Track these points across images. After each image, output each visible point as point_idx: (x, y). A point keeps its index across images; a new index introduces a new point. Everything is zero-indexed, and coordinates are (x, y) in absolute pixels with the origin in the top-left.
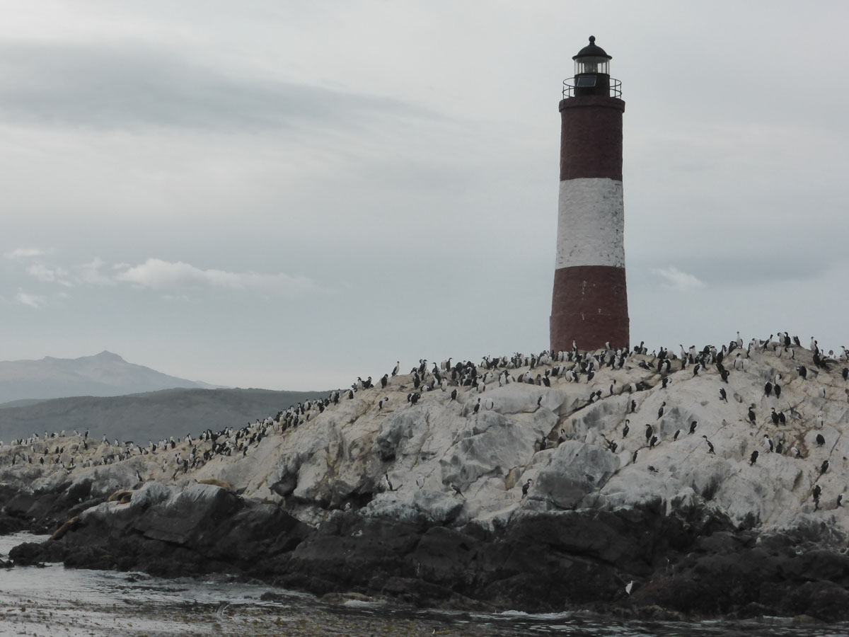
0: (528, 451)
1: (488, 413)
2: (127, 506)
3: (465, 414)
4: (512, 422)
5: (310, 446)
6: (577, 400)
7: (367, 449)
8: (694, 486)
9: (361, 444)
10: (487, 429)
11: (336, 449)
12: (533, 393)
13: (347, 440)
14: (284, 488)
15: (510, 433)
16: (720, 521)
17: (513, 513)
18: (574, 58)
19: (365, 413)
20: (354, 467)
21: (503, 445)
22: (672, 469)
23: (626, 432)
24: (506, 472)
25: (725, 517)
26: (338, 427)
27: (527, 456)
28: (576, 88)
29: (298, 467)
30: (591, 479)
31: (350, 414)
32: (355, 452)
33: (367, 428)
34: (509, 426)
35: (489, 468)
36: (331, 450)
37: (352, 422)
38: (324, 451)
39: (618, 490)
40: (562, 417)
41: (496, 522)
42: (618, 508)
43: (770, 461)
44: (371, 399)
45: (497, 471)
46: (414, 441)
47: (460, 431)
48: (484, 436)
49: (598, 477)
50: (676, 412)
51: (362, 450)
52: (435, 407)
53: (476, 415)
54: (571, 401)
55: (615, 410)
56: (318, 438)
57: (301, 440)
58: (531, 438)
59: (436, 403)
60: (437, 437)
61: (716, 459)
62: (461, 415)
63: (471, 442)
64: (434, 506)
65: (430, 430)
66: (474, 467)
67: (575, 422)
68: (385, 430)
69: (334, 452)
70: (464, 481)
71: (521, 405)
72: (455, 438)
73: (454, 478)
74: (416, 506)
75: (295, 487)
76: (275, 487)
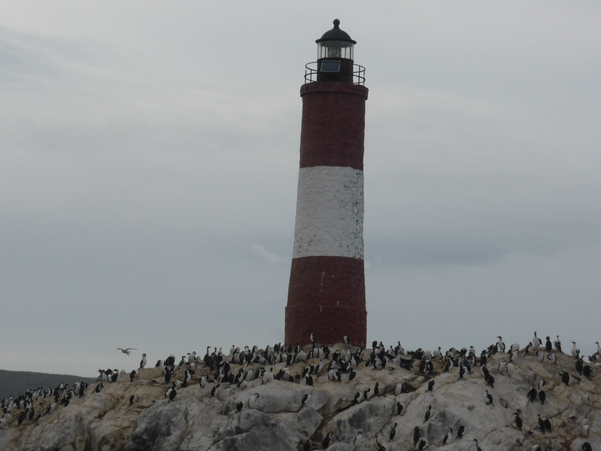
1: (251, 411)
3: (226, 412)
4: (276, 421)
5: (56, 439)
6: (341, 400)
7: (118, 445)
9: (112, 440)
10: (250, 428)
11: (83, 444)
12: (296, 392)
13: (97, 435)
15: (274, 433)
18: (317, 41)
19: (113, 408)
21: (266, 445)
23: (392, 435)
26: (86, 422)
28: (319, 73)
31: (97, 408)
33: (118, 423)
34: (273, 425)
36: (78, 446)
37: (100, 417)
38: (70, 446)
40: (327, 417)
44: (120, 393)
46: (173, 438)
47: (222, 430)
48: (248, 436)
50: (443, 415)
51: (113, 446)
52: (195, 404)
53: (238, 414)
54: (335, 401)
55: (380, 412)
56: (64, 432)
57: (45, 434)
58: (295, 439)
59: (195, 400)
60: (197, 435)
62: (221, 413)
63: (233, 441)
65: (189, 428)
67: (339, 423)
68: (141, 427)
69: (81, 448)
71: (285, 404)
72: (217, 438)
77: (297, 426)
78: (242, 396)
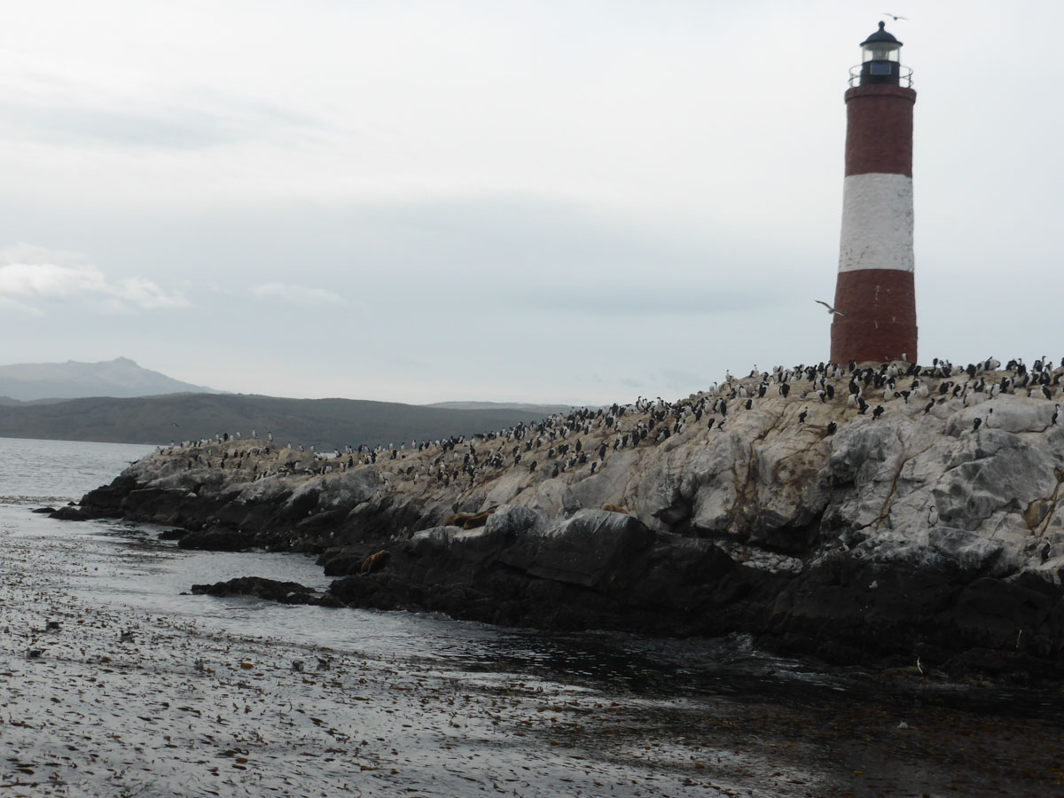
0: (1050, 481)
1: (993, 431)
2: (478, 532)
3: (953, 431)
4: (1026, 443)
5: (711, 464)
7: (799, 471)
9: (790, 465)
10: (996, 452)
11: (745, 470)
12: (1039, 408)
13: (769, 460)
14: (675, 515)
15: (1025, 458)
18: (862, 44)
19: (774, 427)
20: (784, 494)
21: (1018, 472)
24: (1024, 506)
26: (745, 444)
27: (1049, 488)
28: (862, 77)
29: (695, 490)
31: (756, 427)
32: (783, 475)
33: (791, 445)
34: (1024, 448)
35: (1004, 501)
36: (738, 471)
37: (761, 437)
38: (730, 472)
44: (779, 410)
45: (1013, 506)
46: (888, 464)
47: (955, 454)
48: (994, 460)
51: (792, 473)
52: (906, 423)
53: (976, 434)
56: (720, 456)
57: (694, 455)
58: (1049, 464)
59: (906, 418)
60: (922, 459)
62: (943, 433)
65: (906, 451)
66: (987, 499)
68: (840, 450)
69: (743, 474)
70: (973, 517)
71: (1028, 422)
72: (950, 463)
73: (957, 513)
74: (936, 549)
75: (691, 514)
76: (660, 515)
77: (1050, 449)
78: (971, 413)
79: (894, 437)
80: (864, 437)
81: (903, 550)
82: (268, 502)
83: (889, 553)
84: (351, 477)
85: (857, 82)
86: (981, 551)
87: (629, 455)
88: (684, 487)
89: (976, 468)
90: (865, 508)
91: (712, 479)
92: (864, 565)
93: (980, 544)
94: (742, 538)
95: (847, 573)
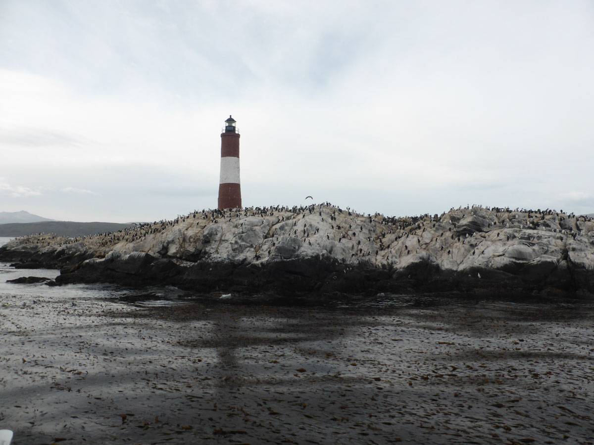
0: (261, 239)
1: (246, 226)
2: (103, 260)
3: (236, 226)
5: (172, 237)
6: (273, 222)
7: (196, 238)
8: (326, 250)
9: (193, 237)
10: (247, 232)
13: (188, 236)
14: (163, 252)
15: (255, 233)
16: (336, 260)
17: (268, 261)
18: (225, 122)
19: (190, 227)
20: (192, 245)
21: (253, 237)
22: (318, 244)
24: (254, 246)
25: (337, 260)
26: (182, 231)
27: (261, 241)
28: (226, 130)
29: (168, 245)
30: (295, 248)
31: (186, 227)
32: (192, 240)
33: (194, 232)
34: (254, 230)
35: (249, 245)
36: (180, 239)
37: (187, 229)
38: (178, 240)
39: (305, 252)
40: (270, 227)
41: (262, 264)
42: (306, 258)
43: (343, 240)
44: (192, 222)
45: (251, 246)
46: (218, 236)
47: (236, 233)
48: (246, 234)
49: (297, 247)
50: (311, 225)
51: (194, 239)
52: (224, 224)
53: (242, 227)
54: (271, 222)
55: (289, 225)
56: (175, 235)
57: (168, 235)
58: (261, 235)
60: (228, 234)
61: (331, 241)
64: (236, 258)
65: (224, 232)
66: (244, 245)
67: (276, 229)
68: (206, 233)
69: (181, 240)
70: (240, 249)
71: (256, 224)
72: (235, 235)
73: (237, 249)
74: (229, 259)
75: (167, 252)
76: (159, 252)
77: (262, 231)
78: (241, 222)
79: (220, 228)
80: (212, 229)
81: (220, 260)
82: (49, 253)
83: (216, 260)
84: (75, 245)
85: (224, 132)
86: (241, 259)
87: (152, 236)
88: (165, 244)
89: (241, 236)
90: (212, 248)
91: (173, 242)
92: (209, 264)
93: (241, 257)
94: (181, 258)
95: (204, 267)
